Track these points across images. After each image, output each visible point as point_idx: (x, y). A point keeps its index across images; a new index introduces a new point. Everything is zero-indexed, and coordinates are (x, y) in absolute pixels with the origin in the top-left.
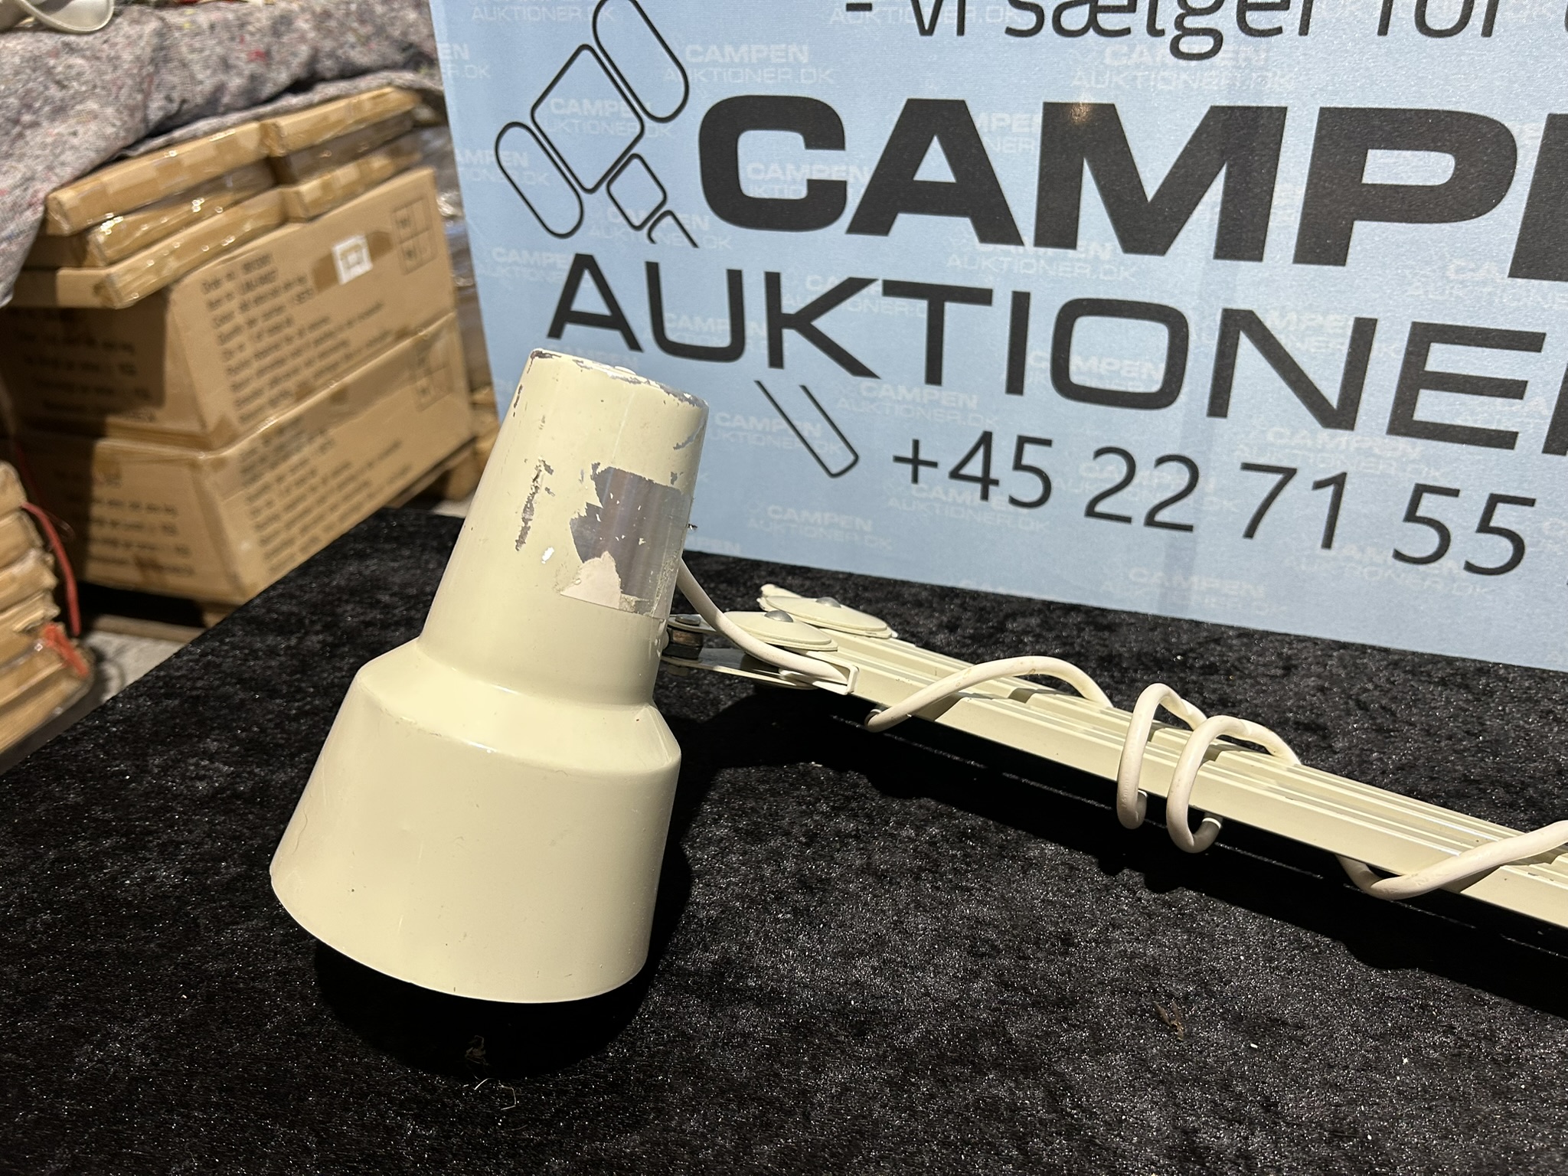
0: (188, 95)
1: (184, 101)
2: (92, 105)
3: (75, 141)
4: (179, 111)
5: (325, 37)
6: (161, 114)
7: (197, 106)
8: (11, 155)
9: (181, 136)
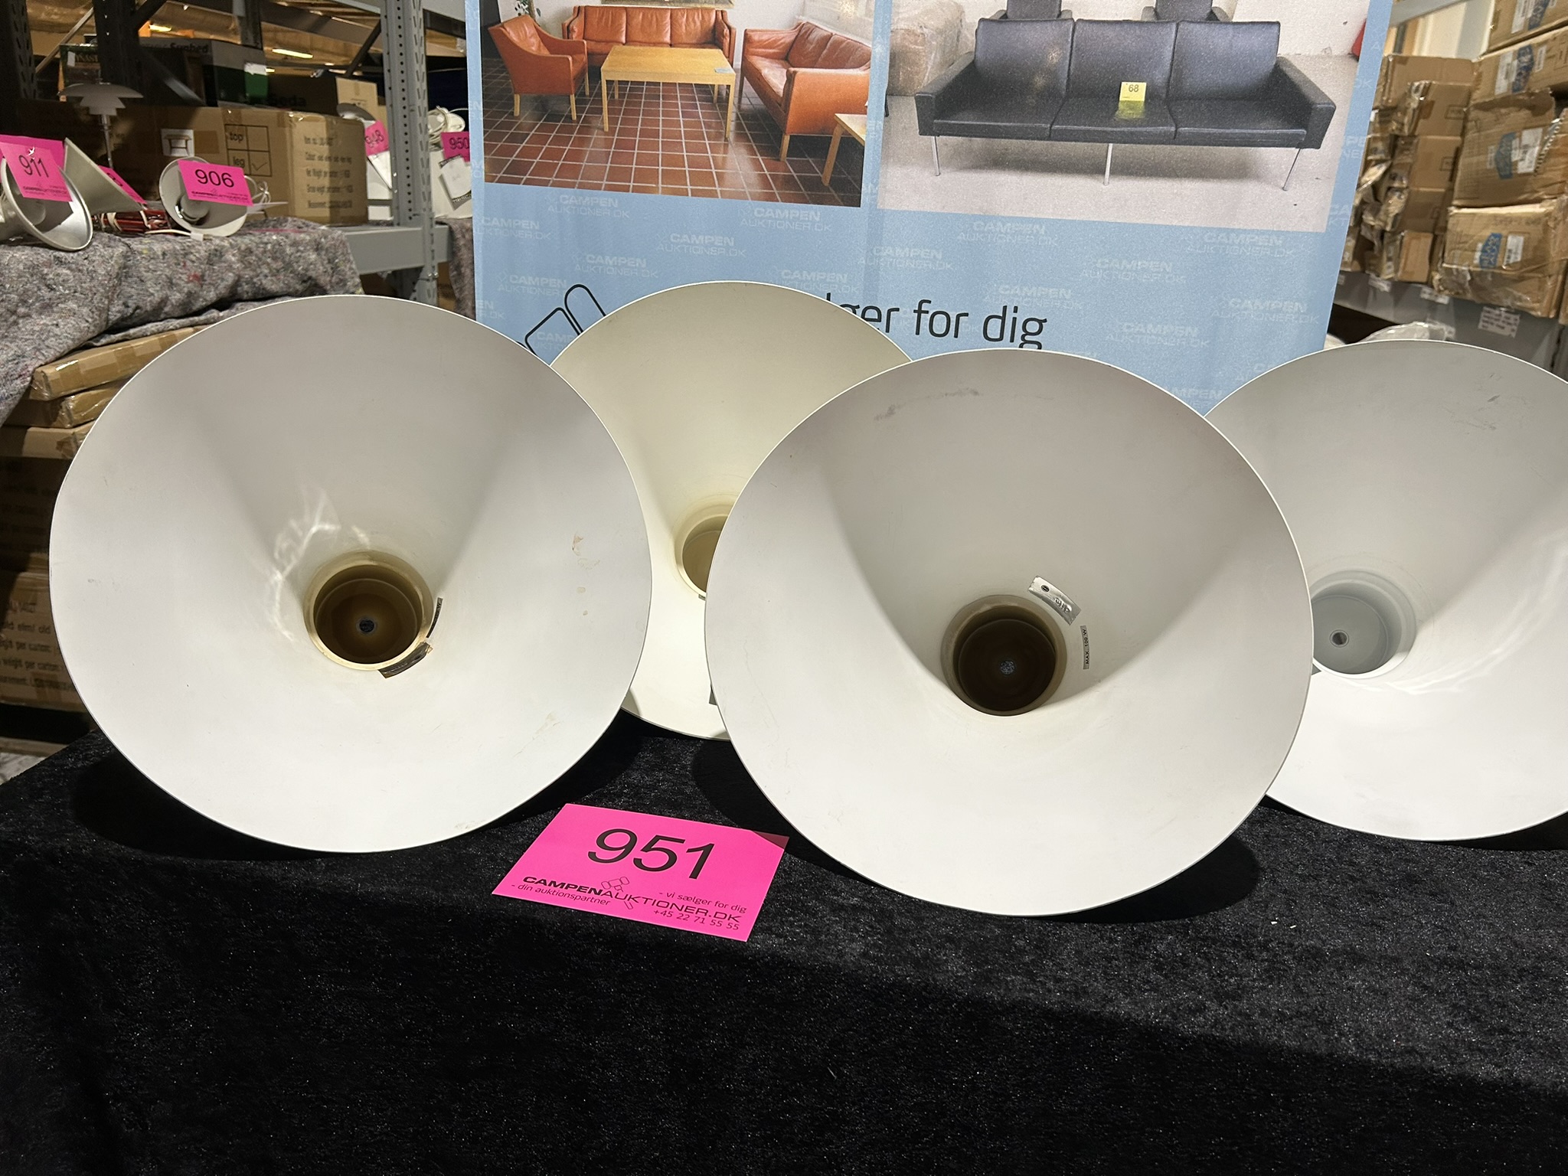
0: (141, 304)
1: (138, 308)
2: (72, 305)
3: (57, 331)
4: (132, 314)
5: (246, 268)
6: (119, 315)
7: (146, 311)
8: (6, 337)
9: (134, 334)
